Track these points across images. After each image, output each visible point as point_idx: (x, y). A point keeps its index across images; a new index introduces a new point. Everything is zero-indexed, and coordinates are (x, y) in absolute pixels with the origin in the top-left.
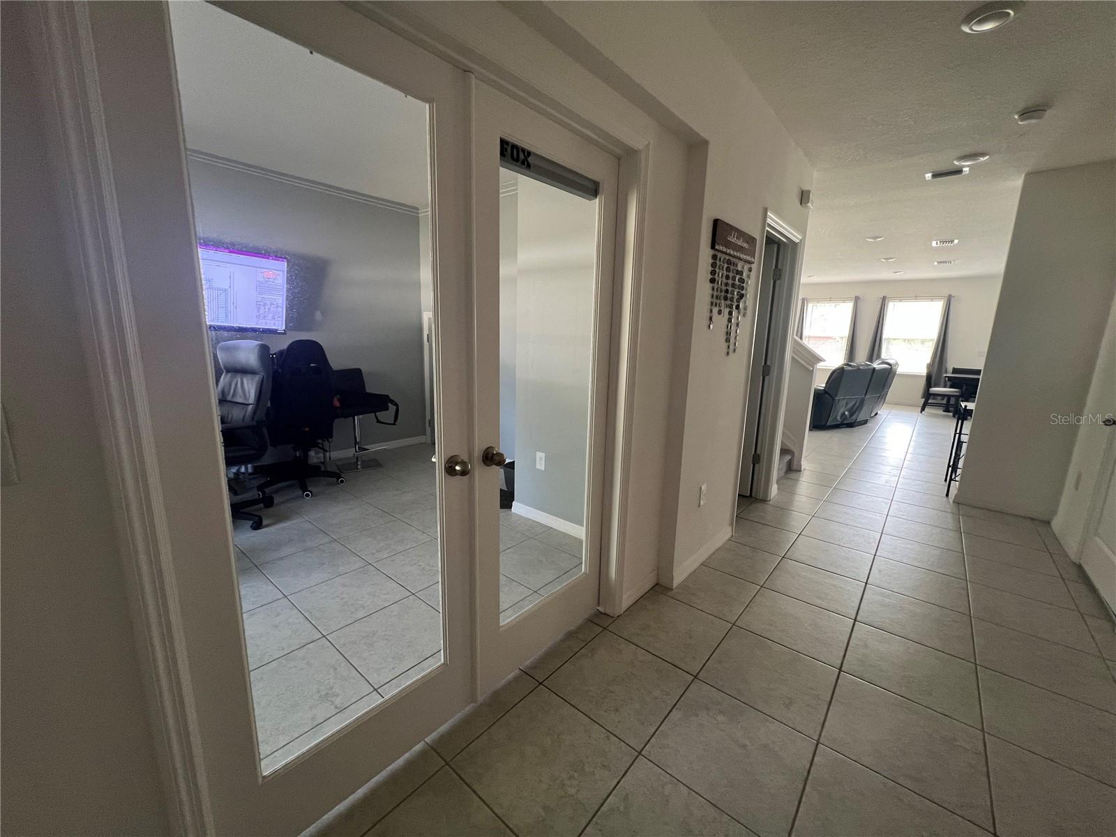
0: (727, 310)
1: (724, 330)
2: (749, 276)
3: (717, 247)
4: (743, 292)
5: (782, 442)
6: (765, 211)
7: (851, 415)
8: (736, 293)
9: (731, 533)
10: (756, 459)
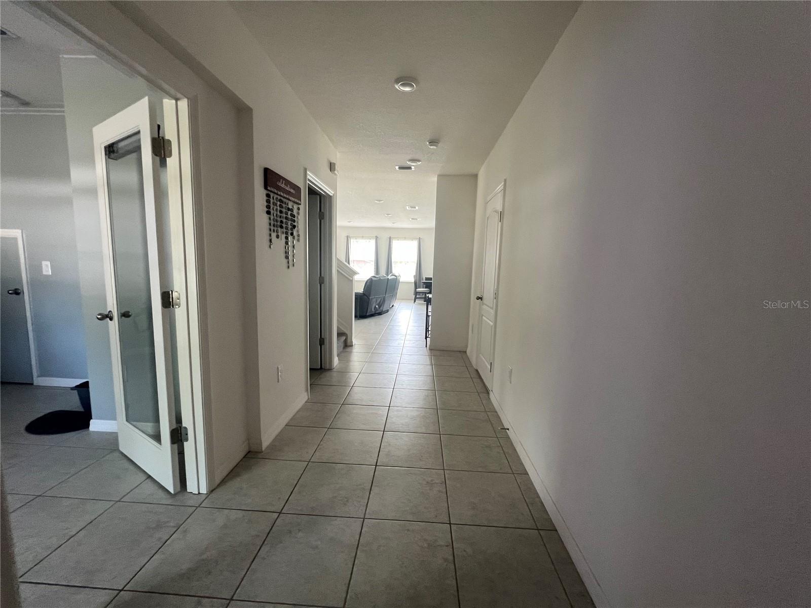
0: (284, 235)
1: (283, 250)
2: (298, 213)
3: (269, 188)
4: (295, 224)
5: (338, 327)
6: (305, 170)
7: (380, 307)
8: (289, 224)
9: (307, 397)
10: (322, 342)
